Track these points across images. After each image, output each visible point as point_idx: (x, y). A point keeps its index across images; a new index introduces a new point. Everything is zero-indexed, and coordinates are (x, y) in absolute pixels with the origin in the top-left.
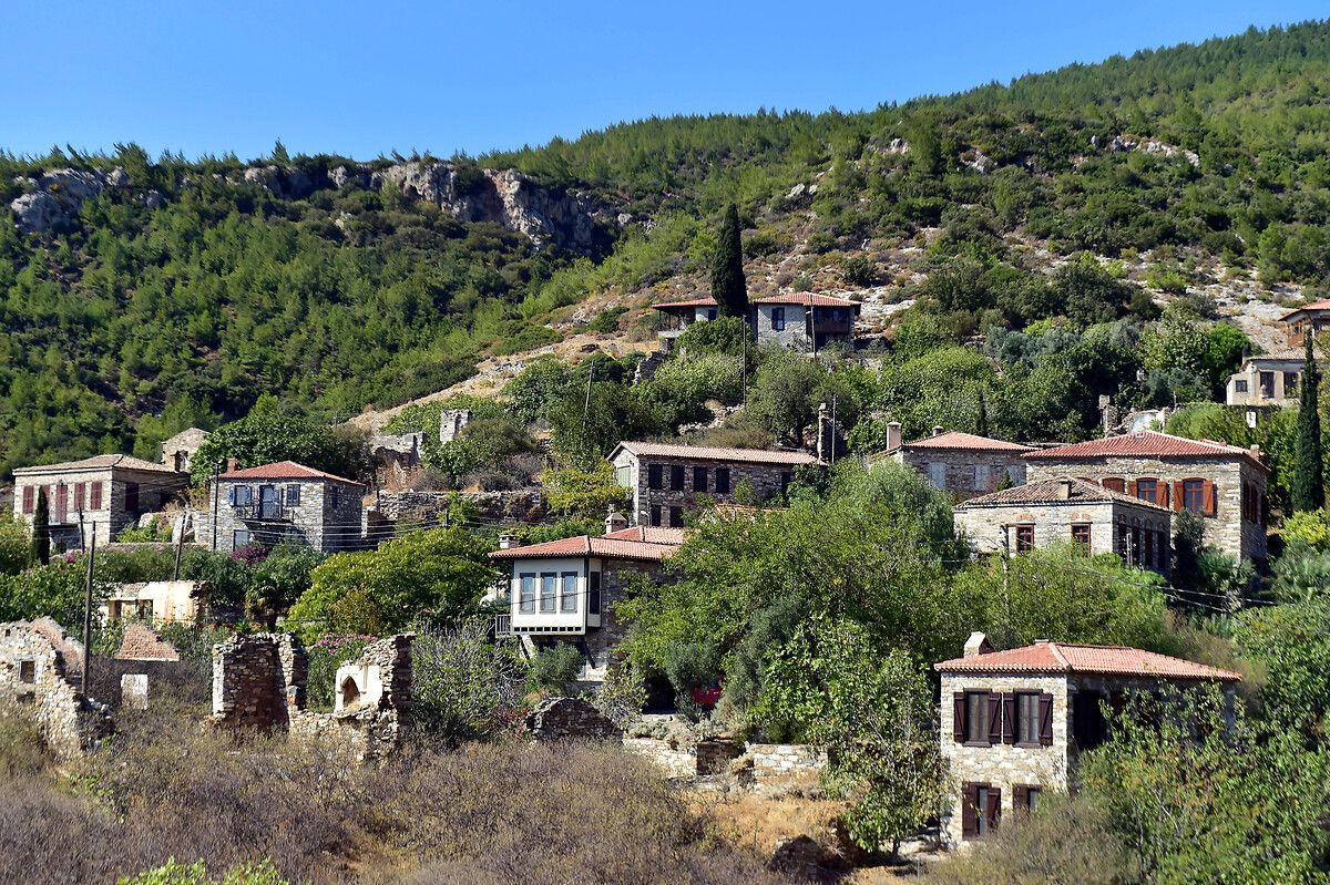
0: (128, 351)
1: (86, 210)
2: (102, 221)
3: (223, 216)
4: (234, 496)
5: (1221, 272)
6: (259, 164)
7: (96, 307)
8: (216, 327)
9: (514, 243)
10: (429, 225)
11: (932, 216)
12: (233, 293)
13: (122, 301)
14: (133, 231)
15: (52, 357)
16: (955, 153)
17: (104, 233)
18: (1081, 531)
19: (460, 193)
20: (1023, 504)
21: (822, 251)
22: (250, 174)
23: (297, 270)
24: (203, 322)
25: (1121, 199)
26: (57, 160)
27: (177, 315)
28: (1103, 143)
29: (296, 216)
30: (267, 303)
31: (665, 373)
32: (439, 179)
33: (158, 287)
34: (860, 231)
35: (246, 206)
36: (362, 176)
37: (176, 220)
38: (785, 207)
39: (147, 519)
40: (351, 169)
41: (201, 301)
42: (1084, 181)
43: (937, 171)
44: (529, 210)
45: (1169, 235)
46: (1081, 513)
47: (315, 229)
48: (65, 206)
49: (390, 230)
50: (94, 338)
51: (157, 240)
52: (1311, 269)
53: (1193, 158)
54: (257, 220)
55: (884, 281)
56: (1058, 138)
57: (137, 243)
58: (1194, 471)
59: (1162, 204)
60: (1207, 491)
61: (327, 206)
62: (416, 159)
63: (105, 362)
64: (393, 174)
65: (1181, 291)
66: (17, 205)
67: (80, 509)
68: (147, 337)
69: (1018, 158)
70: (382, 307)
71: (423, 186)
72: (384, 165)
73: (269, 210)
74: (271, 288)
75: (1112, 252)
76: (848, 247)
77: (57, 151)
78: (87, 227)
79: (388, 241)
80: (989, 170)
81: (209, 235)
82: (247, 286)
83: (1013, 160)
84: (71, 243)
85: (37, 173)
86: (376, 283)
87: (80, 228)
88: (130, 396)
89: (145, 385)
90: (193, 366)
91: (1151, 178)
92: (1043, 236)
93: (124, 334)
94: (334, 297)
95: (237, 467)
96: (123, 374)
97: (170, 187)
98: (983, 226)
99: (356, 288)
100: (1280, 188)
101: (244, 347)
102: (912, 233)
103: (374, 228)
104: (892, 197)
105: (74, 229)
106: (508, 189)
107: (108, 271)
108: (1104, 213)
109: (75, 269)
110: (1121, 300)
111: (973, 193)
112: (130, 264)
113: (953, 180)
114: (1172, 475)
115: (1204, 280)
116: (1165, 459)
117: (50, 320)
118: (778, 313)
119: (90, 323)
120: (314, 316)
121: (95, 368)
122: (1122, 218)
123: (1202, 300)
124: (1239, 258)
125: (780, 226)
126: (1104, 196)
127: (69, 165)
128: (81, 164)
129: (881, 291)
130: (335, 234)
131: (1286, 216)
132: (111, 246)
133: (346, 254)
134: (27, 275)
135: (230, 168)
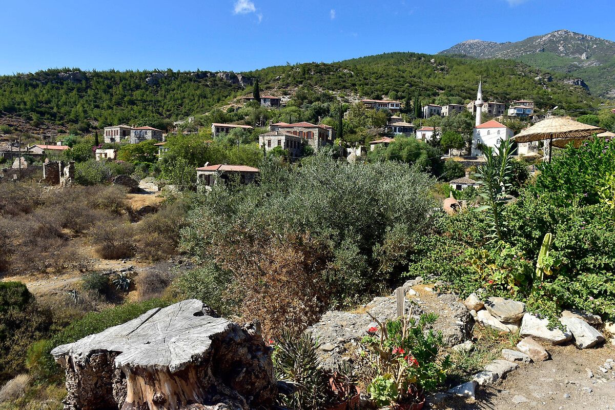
0: (165, 107)
1: (160, 81)
2: (163, 82)
3: (186, 82)
4: (135, 133)
5: (352, 94)
6: (193, 72)
7: (160, 99)
8: (182, 103)
9: (241, 88)
10: (225, 84)
11: (301, 83)
12: (186, 96)
13: (165, 97)
14: (169, 85)
15: (150, 108)
16: (308, 71)
17: (163, 85)
18: (279, 142)
19: (231, 78)
20: (269, 136)
21: (280, 89)
22: (192, 74)
23: (198, 92)
24: (180, 101)
25: (337, 80)
26: (155, 71)
27: (175, 100)
28: (336, 70)
29: (200, 82)
30: (192, 98)
31: (240, 111)
32: (227, 75)
33: (172, 95)
34: (288, 85)
35: (191, 80)
36: (213, 75)
37: (177, 82)
38: (275, 80)
39: (126, 137)
40: (211, 73)
41: (180, 97)
42: (331, 77)
43: (304, 74)
44: (244, 82)
45: (345, 87)
46: (280, 138)
47: (203, 85)
48: (156, 80)
49: (217, 85)
50: (159, 104)
51: (173, 86)
52: (368, 94)
53: (353, 73)
54: (192, 83)
55: (289, 94)
56: (328, 69)
57: (169, 87)
58: (310, 130)
59: (345, 81)
60: (312, 134)
61: (206, 80)
62: (223, 72)
63: (161, 109)
64: (219, 75)
65: (344, 97)
66: (147, 80)
67: (115, 135)
68: (169, 104)
69: (320, 72)
70: (213, 99)
71: (224, 77)
72: (217, 73)
73: (195, 81)
74: (193, 95)
75: (333, 90)
76: (284, 88)
77: (155, 69)
78: (160, 84)
79: (217, 87)
80: (314, 74)
81: (183, 85)
82: (189, 95)
83: (319, 73)
84: (156, 86)
85: (151, 74)
86: (213, 95)
87: (159, 84)
88: (165, 115)
89: (168, 113)
90: (177, 110)
91: (344, 76)
92: (321, 87)
93: (165, 104)
94: (205, 97)
95: (137, 127)
96: (164, 111)
97: (176, 76)
98: (310, 85)
99: (209, 95)
100: (367, 79)
101: (187, 106)
102: (297, 85)
103: (214, 84)
104: (295, 79)
105: (158, 84)
106: (240, 78)
107: (163, 92)
108: (333, 83)
109: (157, 92)
110: (331, 99)
111: (310, 78)
112: (168, 91)
113: (307, 76)
114: (306, 131)
115: (348, 96)
116: (304, 127)
117: (151, 101)
118: (265, 100)
119: (158, 101)
120: (201, 101)
121: (159, 110)
122: (336, 84)
123: (347, 99)
124: (356, 91)
125: (273, 84)
126: (334, 79)
127: (157, 72)
128: (159, 72)
129: (288, 96)
130: (207, 86)
131: (367, 84)
132: (164, 87)
133: (208, 89)
134: (148, 93)
135: (189, 73)
